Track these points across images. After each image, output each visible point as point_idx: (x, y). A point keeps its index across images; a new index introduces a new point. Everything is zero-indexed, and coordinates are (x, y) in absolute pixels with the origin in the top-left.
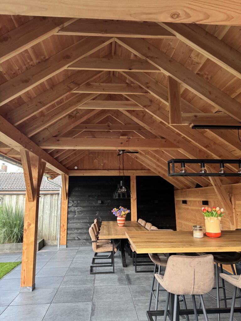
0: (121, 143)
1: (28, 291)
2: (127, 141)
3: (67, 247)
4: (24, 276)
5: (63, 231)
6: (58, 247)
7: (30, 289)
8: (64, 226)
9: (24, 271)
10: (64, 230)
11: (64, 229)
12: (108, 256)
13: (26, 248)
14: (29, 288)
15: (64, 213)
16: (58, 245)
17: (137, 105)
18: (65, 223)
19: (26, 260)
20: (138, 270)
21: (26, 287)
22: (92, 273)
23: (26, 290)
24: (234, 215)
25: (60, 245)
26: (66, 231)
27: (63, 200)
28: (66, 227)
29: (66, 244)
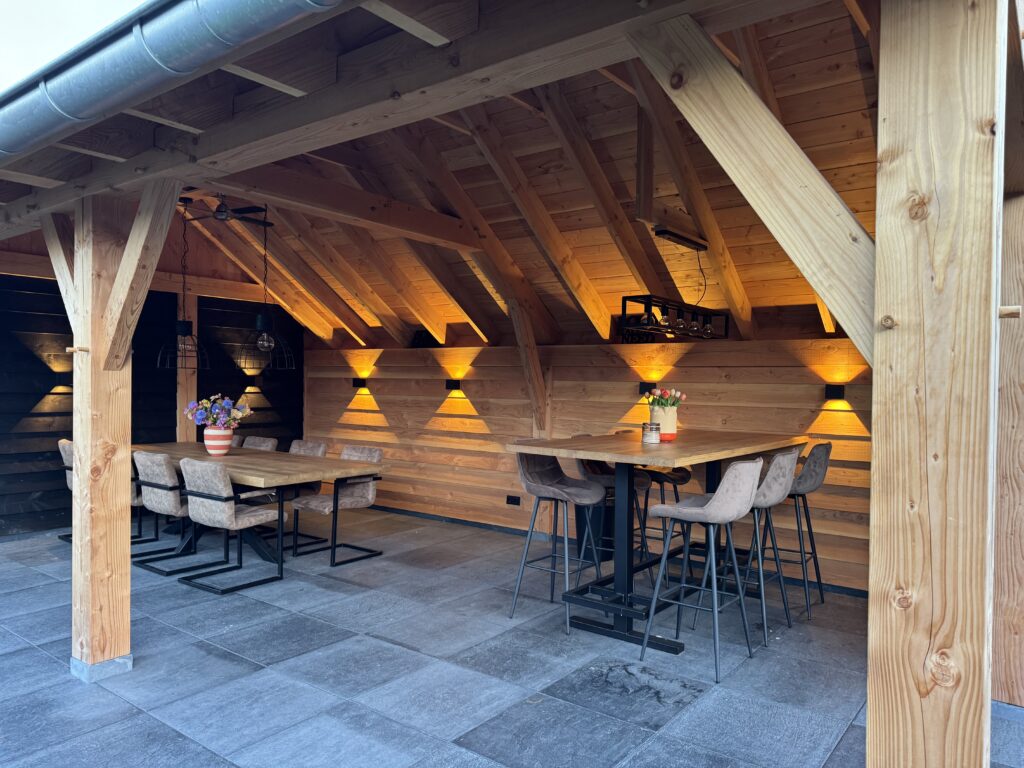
0: (373, 208)
1: (118, 671)
2: (385, 206)
4: (102, 628)
7: (125, 663)
9: (101, 609)
12: (170, 550)
13: (102, 533)
14: (121, 661)
19: (107, 574)
20: (337, 560)
21: (112, 661)
22: (224, 592)
23: (112, 670)
24: (548, 409)
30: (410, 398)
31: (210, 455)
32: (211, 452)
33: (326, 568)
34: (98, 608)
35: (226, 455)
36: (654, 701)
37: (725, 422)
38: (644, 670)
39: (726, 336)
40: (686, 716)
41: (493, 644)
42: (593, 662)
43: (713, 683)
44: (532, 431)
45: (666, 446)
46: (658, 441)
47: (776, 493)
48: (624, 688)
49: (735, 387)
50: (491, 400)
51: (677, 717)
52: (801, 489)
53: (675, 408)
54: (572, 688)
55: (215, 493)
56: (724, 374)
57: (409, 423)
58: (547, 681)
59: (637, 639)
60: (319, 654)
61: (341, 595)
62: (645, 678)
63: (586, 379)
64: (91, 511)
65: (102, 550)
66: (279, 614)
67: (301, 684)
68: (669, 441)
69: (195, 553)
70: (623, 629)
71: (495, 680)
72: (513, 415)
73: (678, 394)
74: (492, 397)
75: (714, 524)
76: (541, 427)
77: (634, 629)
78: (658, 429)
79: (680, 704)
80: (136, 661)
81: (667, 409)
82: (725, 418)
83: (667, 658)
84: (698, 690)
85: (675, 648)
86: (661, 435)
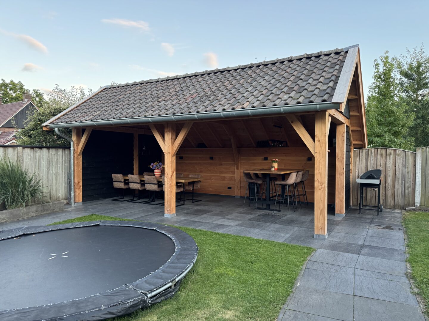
3: (83, 204)
4: (172, 207)
6: (73, 205)
8: (79, 182)
9: (172, 203)
10: (80, 187)
11: (79, 186)
15: (78, 169)
16: (73, 203)
18: (80, 180)
21: (173, 214)
23: (173, 216)
24: (239, 164)
25: (75, 203)
26: (81, 187)
27: (77, 155)
28: (81, 184)
29: (82, 201)
32: (156, 176)
36: (278, 216)
37: (285, 166)
39: (286, 147)
41: (243, 211)
43: (288, 214)
44: (235, 170)
46: (274, 169)
47: (299, 180)
48: (272, 215)
49: (288, 158)
51: (283, 218)
52: (303, 180)
53: (277, 163)
54: (263, 215)
56: (285, 155)
57: (197, 169)
58: (258, 215)
59: (272, 210)
63: (250, 156)
64: (171, 184)
65: (172, 192)
68: (276, 170)
70: (268, 208)
71: (247, 215)
72: (229, 166)
73: (278, 160)
74: (223, 161)
75: (288, 185)
76: (238, 169)
77: (271, 208)
78: (274, 167)
80: (177, 214)
81: (276, 163)
84: (286, 215)
85: (280, 211)
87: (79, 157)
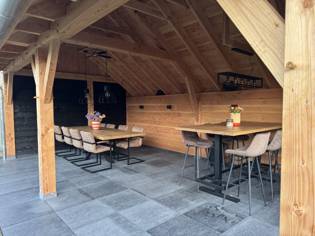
1: (52, 197)
2: (139, 47)
3: (16, 158)
4: (47, 184)
5: (10, 140)
6: (4, 159)
7: (55, 195)
8: (10, 134)
9: (46, 178)
10: (12, 140)
11: (10, 139)
12: (83, 158)
14: (53, 194)
15: (9, 120)
16: (4, 157)
17: (161, 14)
18: (11, 131)
19: (48, 167)
20: (130, 163)
21: (50, 194)
22: (93, 172)
23: (50, 197)
24: (200, 114)
25: (6, 157)
26: (14, 140)
27: (6, 104)
28: (13, 136)
29: (15, 154)
30: (157, 112)
31: (94, 130)
32: (94, 129)
33: (126, 165)
34: (45, 178)
35: (98, 130)
36: (224, 221)
37: (263, 119)
38: (223, 208)
40: (235, 228)
41: (171, 195)
42: (205, 204)
43: (249, 216)
45: (236, 128)
46: (232, 126)
48: (214, 215)
50: (181, 112)
51: (231, 228)
53: (240, 114)
54: (195, 214)
55: (89, 142)
56: (262, 101)
57: (156, 120)
58: (186, 210)
59: (223, 196)
60: (114, 195)
61: (127, 175)
62: (222, 212)
63: (213, 104)
65: (46, 160)
66: (106, 181)
67: (104, 205)
68: (237, 126)
69: (89, 159)
71: (168, 209)
72: (188, 117)
73: (241, 109)
74: (181, 111)
75: (250, 157)
76: (197, 121)
77: (222, 192)
79: (234, 223)
80: (58, 194)
81: (236, 114)
82: (263, 117)
83: (232, 204)
84: (242, 218)
86: (234, 124)
87: (10, 106)
